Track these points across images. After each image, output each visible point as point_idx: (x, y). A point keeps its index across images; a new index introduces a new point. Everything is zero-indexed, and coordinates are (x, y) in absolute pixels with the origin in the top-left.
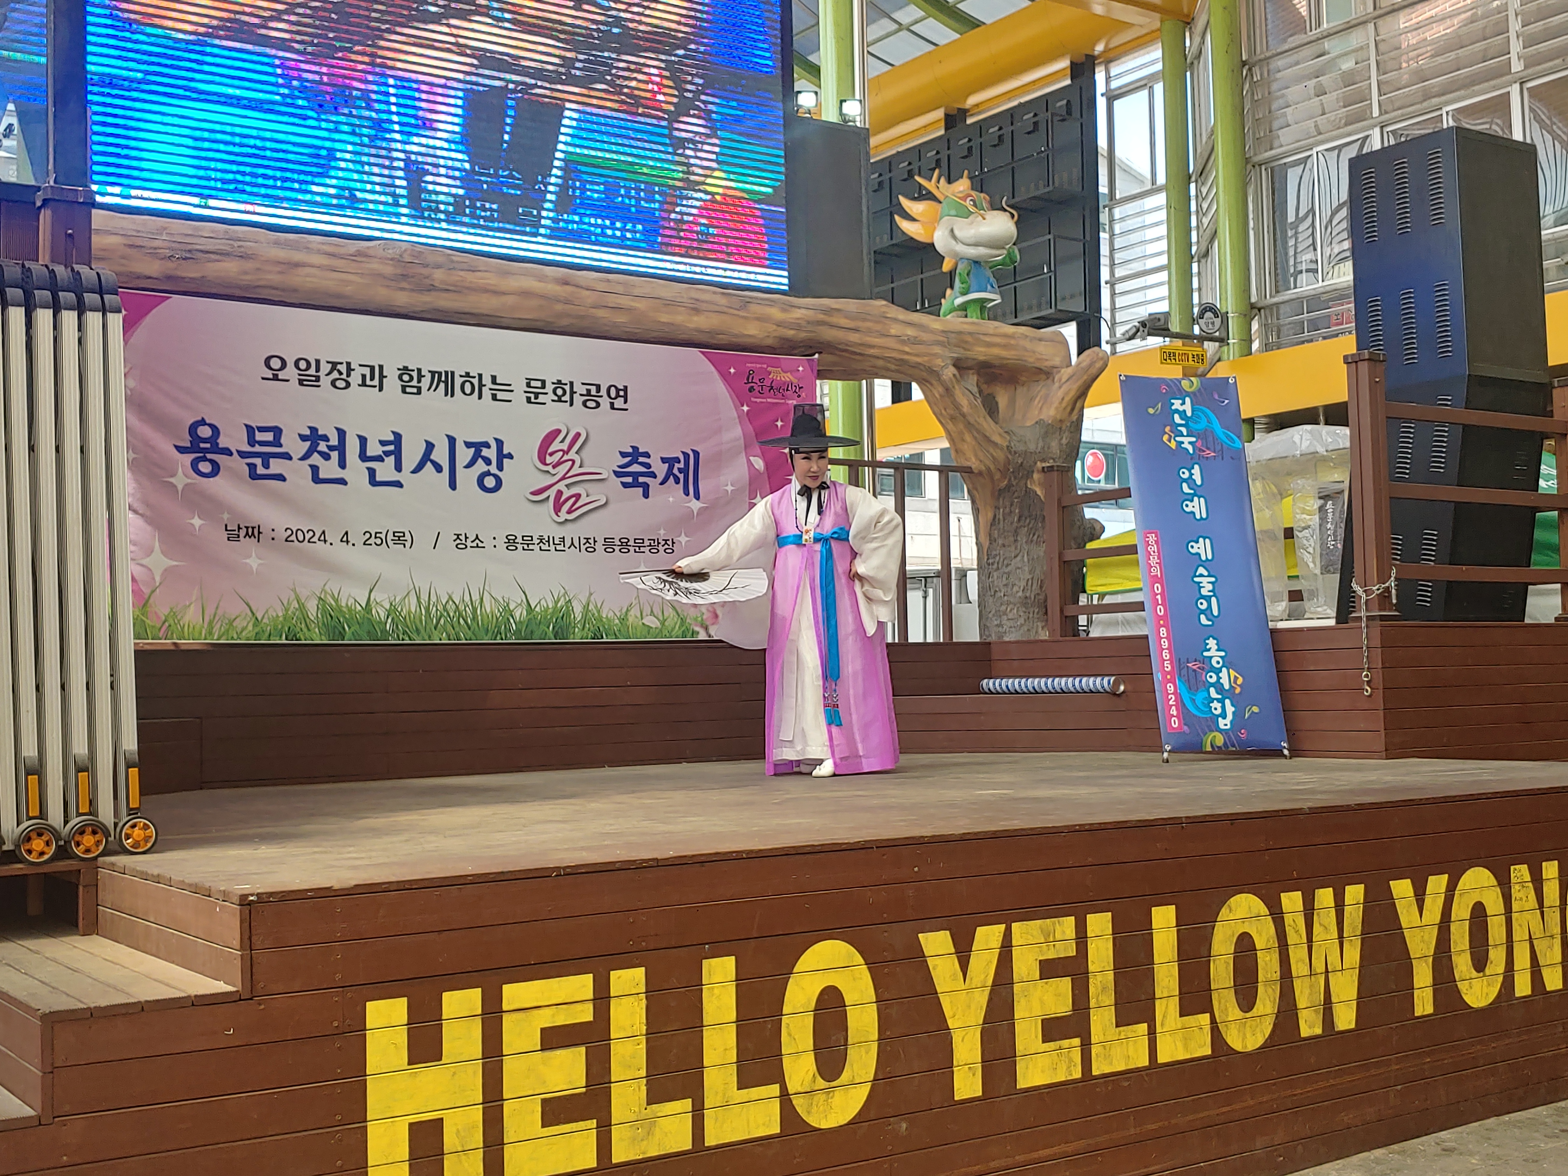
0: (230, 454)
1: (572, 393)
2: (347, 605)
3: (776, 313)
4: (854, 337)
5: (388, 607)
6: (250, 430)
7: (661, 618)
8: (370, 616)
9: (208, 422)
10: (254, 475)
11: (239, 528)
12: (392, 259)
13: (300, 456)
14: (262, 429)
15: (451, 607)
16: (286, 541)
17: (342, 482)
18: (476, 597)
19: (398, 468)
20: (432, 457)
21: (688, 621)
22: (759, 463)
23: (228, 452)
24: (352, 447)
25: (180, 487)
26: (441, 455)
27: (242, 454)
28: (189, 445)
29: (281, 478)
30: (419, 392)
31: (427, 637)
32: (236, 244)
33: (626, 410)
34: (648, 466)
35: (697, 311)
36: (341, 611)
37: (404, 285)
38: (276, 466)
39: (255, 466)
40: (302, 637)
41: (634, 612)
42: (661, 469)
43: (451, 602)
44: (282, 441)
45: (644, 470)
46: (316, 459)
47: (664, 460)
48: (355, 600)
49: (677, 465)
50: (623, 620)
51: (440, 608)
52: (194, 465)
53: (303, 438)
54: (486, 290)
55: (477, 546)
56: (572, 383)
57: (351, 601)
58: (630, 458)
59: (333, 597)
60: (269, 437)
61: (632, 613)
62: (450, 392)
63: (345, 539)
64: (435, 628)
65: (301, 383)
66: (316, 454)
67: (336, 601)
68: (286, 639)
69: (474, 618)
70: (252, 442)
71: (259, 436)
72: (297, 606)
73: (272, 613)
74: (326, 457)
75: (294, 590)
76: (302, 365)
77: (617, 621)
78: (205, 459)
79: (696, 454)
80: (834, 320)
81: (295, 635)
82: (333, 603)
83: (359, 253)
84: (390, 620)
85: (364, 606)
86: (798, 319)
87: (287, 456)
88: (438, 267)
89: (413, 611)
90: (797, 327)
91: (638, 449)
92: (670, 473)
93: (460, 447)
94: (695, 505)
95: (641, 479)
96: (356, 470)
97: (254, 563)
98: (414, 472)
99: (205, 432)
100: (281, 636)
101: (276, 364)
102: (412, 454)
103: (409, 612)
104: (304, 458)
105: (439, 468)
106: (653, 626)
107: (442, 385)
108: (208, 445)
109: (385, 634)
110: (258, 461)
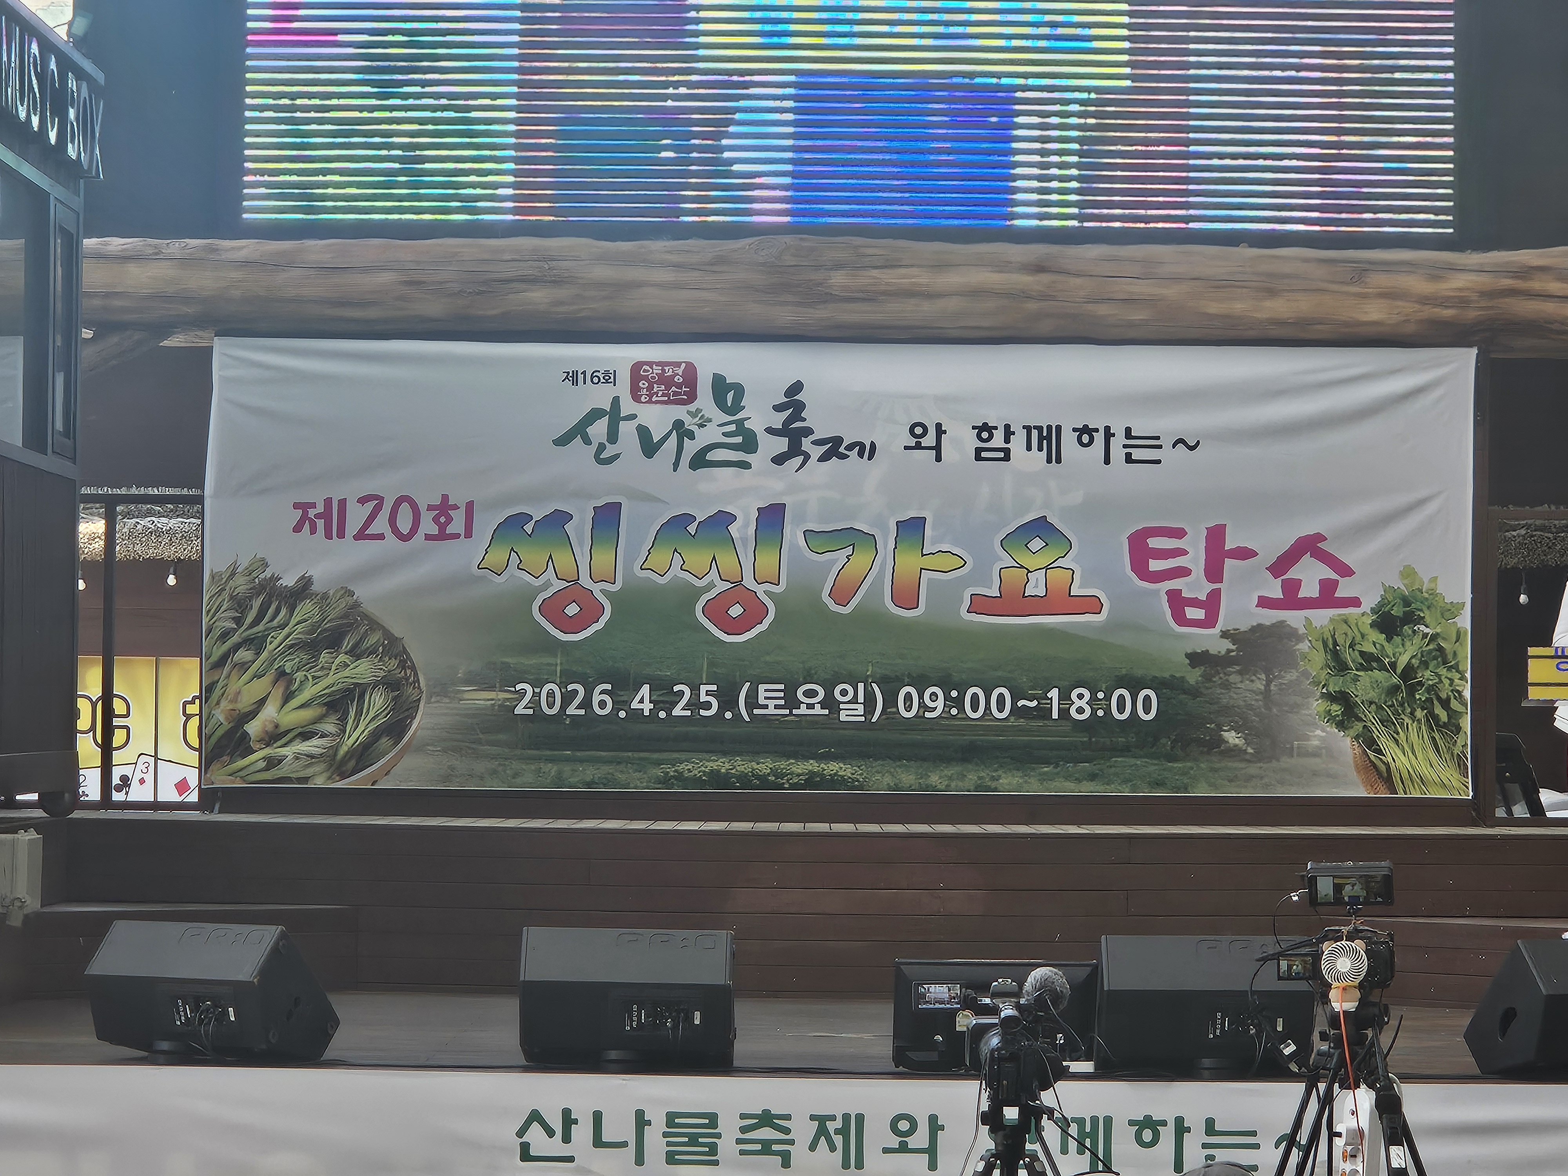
3: (1417, 284)
12: (764, 263)
35: (1270, 292)
37: (786, 297)
86: (1460, 289)
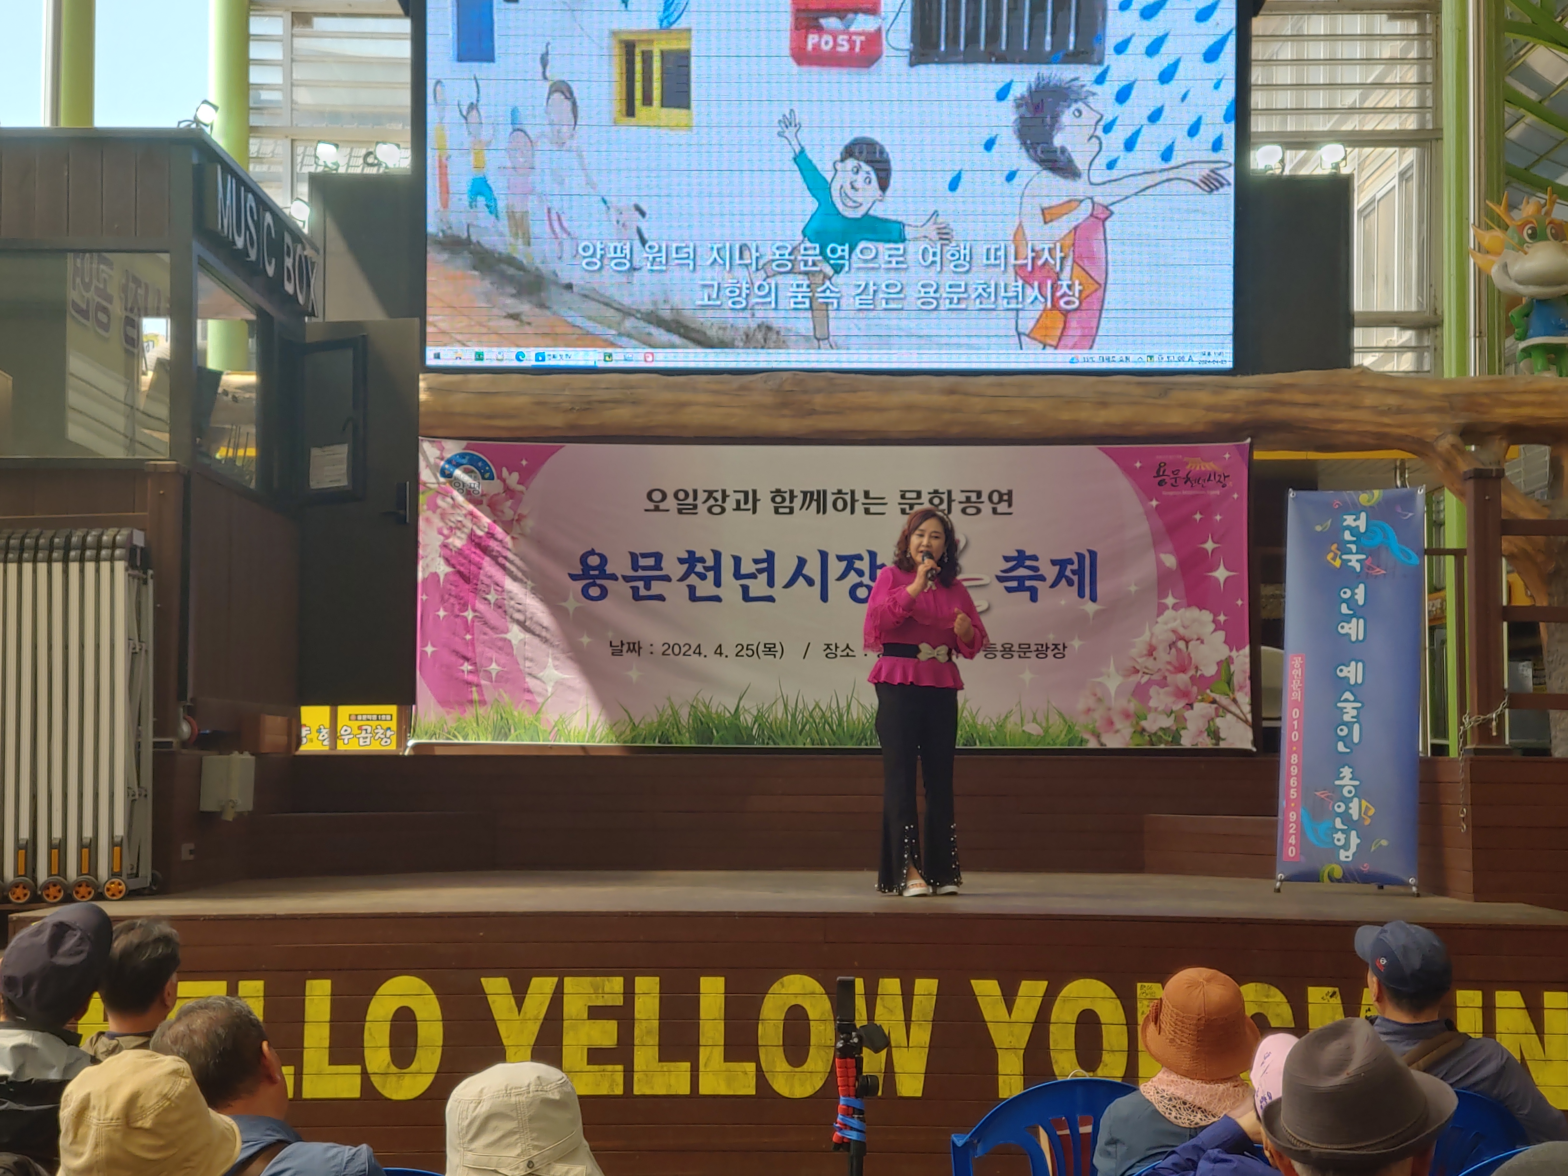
0: (616, 579)
1: (950, 501)
2: (717, 711)
3: (1205, 397)
4: (1313, 414)
5: (755, 714)
6: (634, 557)
7: (1044, 725)
8: (738, 722)
9: (597, 551)
10: (637, 597)
11: (622, 644)
12: (771, 390)
13: (678, 578)
14: (645, 556)
15: (817, 714)
16: (663, 654)
17: (717, 599)
18: (843, 704)
19: (771, 583)
20: (804, 572)
21: (1076, 728)
22: (1170, 561)
23: (613, 577)
24: (727, 566)
25: (571, 611)
26: (813, 569)
27: (627, 579)
28: (581, 573)
29: (661, 598)
30: (791, 511)
31: (791, 743)
32: (628, 392)
33: (1010, 514)
34: (1035, 569)
35: (1104, 405)
36: (711, 717)
37: (786, 412)
38: (657, 588)
39: (638, 588)
40: (674, 741)
41: (1014, 719)
42: (1051, 572)
43: (817, 709)
44: (663, 565)
45: (1031, 573)
46: (693, 579)
47: (1054, 562)
48: (725, 708)
49: (1069, 567)
50: (1000, 727)
51: (806, 714)
52: (585, 591)
53: (681, 561)
54: (866, 408)
55: (848, 655)
56: (949, 492)
57: (721, 708)
58: (1015, 562)
59: (704, 704)
60: (651, 562)
61: (1012, 719)
62: (822, 509)
63: (718, 651)
64: (801, 732)
65: (680, 511)
66: (693, 575)
67: (707, 708)
68: (659, 742)
69: (840, 724)
70: (635, 567)
71: (642, 562)
72: (671, 713)
73: (648, 720)
74: (703, 577)
75: (669, 699)
76: (681, 495)
77: (993, 728)
78: (594, 584)
79: (1093, 554)
80: (1286, 396)
81: (667, 739)
82: (704, 710)
83: (743, 388)
84: (756, 726)
85: (733, 712)
87: (667, 579)
88: (819, 391)
89: (780, 716)
90: (1235, 409)
91: (1025, 552)
92: (1061, 576)
93: (832, 561)
94: (1090, 607)
95: (1028, 583)
96: (730, 587)
97: (634, 675)
98: (786, 586)
99: (594, 561)
100: (654, 740)
101: (657, 496)
102: (784, 569)
103: (776, 719)
104: (682, 579)
105: (810, 582)
106: (1034, 733)
107: (814, 504)
108: (597, 572)
109: (751, 738)
110: (640, 584)
